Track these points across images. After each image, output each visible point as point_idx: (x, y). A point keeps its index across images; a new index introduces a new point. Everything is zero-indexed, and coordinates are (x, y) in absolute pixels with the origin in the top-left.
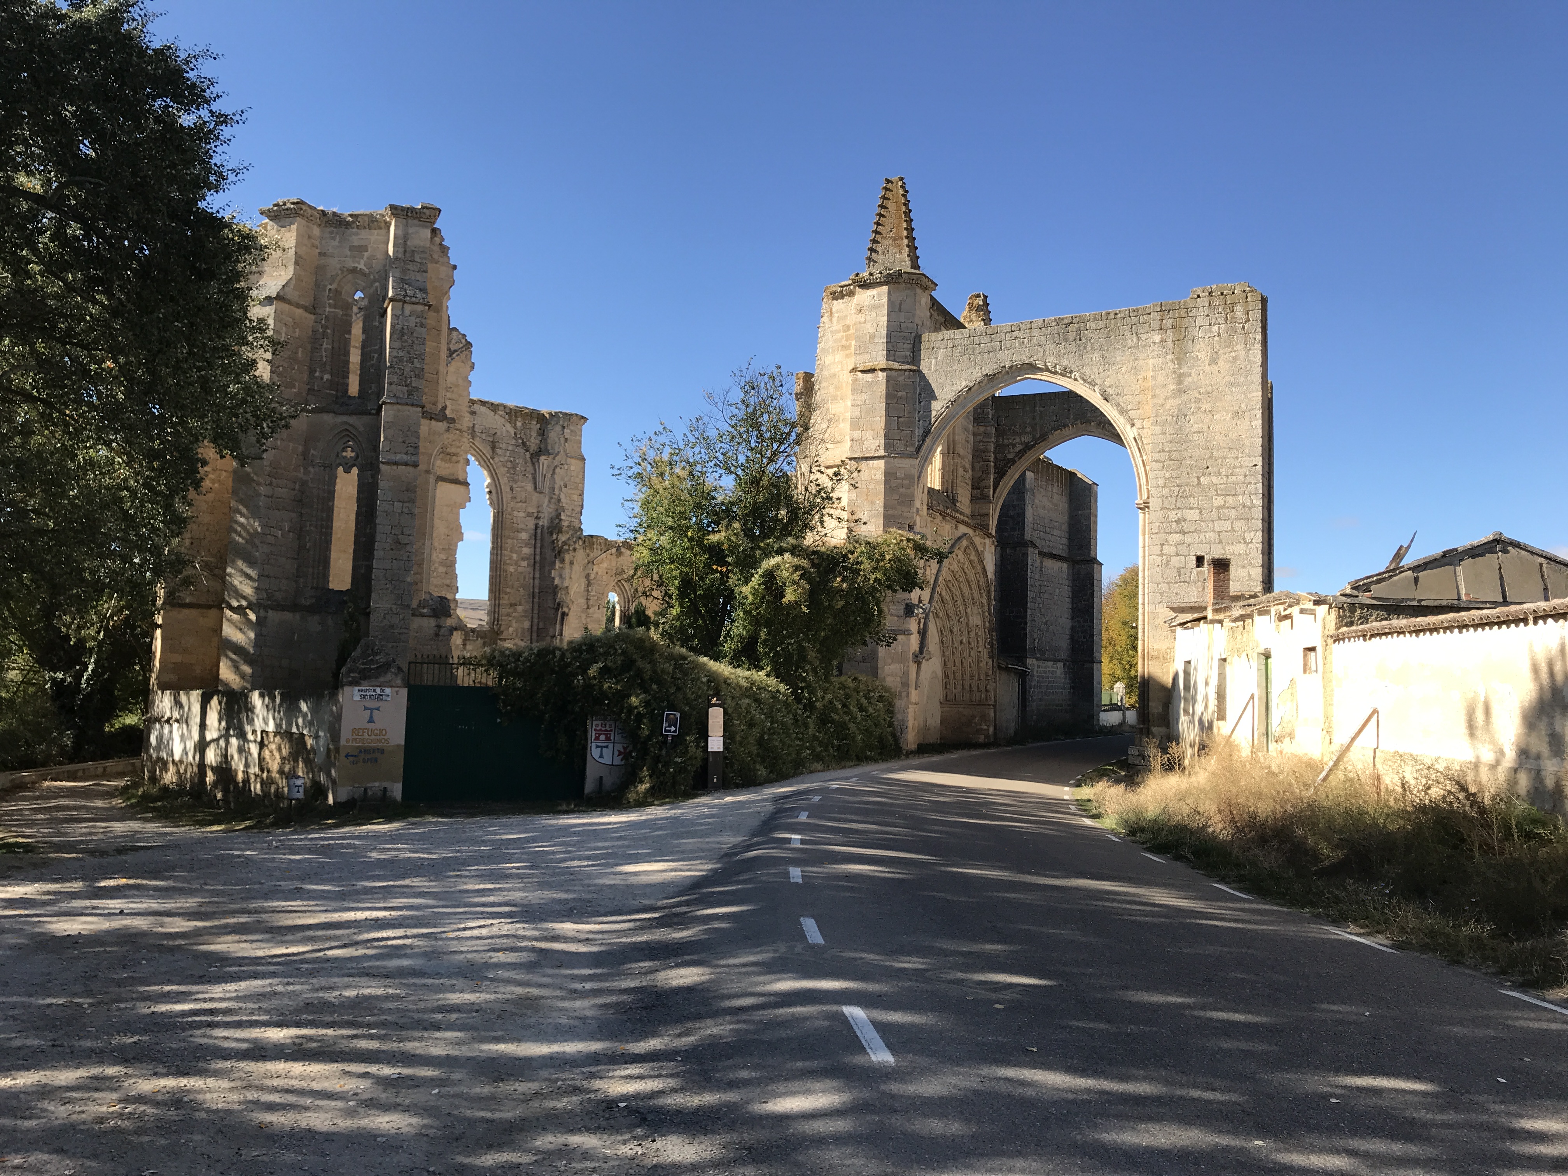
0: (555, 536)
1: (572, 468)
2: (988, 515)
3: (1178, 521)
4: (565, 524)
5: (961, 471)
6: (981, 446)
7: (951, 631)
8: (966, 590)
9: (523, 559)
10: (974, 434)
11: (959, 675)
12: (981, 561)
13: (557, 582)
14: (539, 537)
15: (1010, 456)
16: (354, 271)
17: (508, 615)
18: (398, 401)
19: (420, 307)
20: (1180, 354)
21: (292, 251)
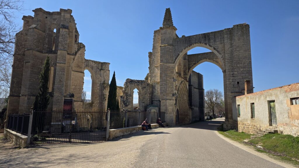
0: (104, 85)
1: (107, 72)
2: (187, 77)
3: (233, 74)
4: (106, 83)
5: (181, 69)
6: (185, 64)
7: (181, 100)
8: (183, 92)
9: (98, 89)
10: (184, 62)
11: (182, 109)
12: (186, 86)
13: (104, 93)
14: (101, 85)
15: (191, 66)
16: (54, 23)
17: (95, 100)
18: (61, 50)
19: (67, 30)
20: (231, 39)
21: (39, 19)
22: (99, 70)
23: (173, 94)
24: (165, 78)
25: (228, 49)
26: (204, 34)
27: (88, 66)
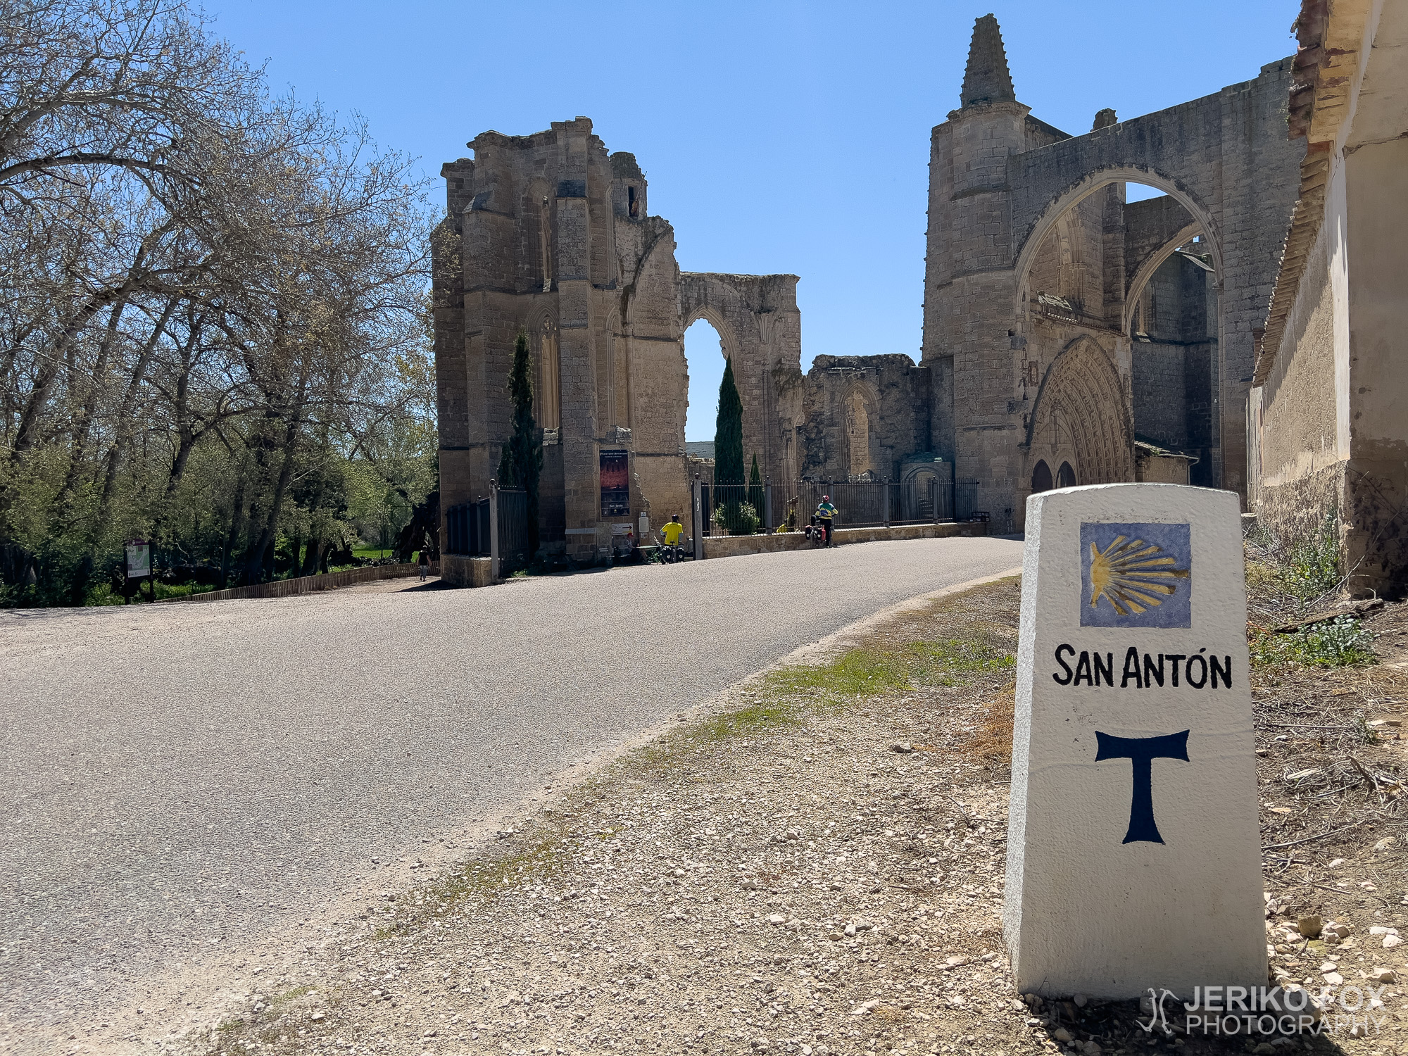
0: (777, 378)
1: (789, 320)
2: (1119, 316)
4: (786, 367)
6: (1111, 252)
9: (754, 399)
10: (1104, 242)
11: (1094, 464)
13: (781, 414)
14: (765, 379)
15: (1138, 259)
16: (538, 178)
18: (569, 278)
19: (579, 201)
20: (1250, 134)
21: (490, 172)
22: (752, 313)
23: (1010, 403)
24: (974, 338)
25: (1237, 181)
26: (1137, 120)
27: (706, 304)
